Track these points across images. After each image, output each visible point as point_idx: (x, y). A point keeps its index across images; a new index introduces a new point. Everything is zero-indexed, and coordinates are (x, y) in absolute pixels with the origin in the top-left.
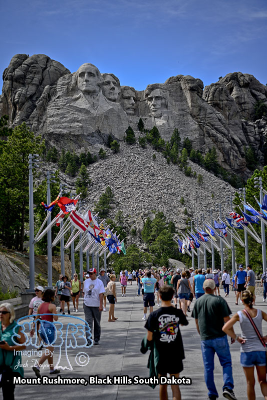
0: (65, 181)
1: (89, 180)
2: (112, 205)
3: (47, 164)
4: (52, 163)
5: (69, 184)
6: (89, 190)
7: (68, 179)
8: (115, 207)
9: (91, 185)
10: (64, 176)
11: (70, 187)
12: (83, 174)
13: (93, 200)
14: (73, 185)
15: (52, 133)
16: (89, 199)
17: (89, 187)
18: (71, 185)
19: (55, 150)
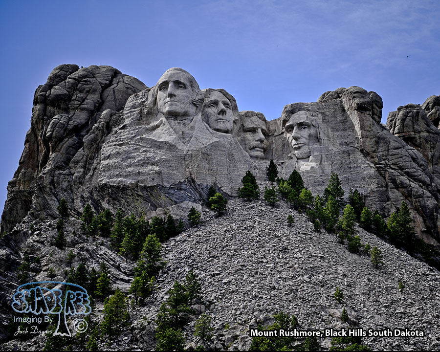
0: (118, 268)
1: (163, 263)
2: (196, 307)
3: (90, 239)
4: (101, 238)
5: (125, 273)
6: (158, 282)
7: (124, 265)
8: (203, 310)
9: (165, 273)
10: (118, 259)
11: (127, 278)
12: (149, 251)
13: (162, 298)
14: (132, 275)
15: (105, 184)
16: (156, 299)
17: (161, 277)
18: (128, 275)
19: (108, 214)
